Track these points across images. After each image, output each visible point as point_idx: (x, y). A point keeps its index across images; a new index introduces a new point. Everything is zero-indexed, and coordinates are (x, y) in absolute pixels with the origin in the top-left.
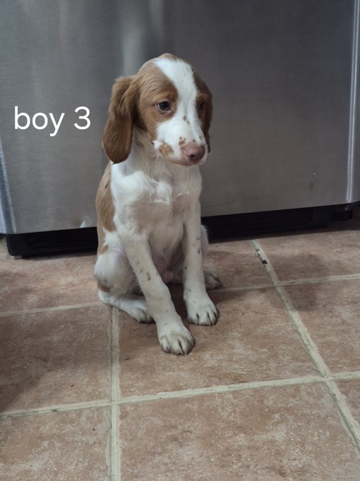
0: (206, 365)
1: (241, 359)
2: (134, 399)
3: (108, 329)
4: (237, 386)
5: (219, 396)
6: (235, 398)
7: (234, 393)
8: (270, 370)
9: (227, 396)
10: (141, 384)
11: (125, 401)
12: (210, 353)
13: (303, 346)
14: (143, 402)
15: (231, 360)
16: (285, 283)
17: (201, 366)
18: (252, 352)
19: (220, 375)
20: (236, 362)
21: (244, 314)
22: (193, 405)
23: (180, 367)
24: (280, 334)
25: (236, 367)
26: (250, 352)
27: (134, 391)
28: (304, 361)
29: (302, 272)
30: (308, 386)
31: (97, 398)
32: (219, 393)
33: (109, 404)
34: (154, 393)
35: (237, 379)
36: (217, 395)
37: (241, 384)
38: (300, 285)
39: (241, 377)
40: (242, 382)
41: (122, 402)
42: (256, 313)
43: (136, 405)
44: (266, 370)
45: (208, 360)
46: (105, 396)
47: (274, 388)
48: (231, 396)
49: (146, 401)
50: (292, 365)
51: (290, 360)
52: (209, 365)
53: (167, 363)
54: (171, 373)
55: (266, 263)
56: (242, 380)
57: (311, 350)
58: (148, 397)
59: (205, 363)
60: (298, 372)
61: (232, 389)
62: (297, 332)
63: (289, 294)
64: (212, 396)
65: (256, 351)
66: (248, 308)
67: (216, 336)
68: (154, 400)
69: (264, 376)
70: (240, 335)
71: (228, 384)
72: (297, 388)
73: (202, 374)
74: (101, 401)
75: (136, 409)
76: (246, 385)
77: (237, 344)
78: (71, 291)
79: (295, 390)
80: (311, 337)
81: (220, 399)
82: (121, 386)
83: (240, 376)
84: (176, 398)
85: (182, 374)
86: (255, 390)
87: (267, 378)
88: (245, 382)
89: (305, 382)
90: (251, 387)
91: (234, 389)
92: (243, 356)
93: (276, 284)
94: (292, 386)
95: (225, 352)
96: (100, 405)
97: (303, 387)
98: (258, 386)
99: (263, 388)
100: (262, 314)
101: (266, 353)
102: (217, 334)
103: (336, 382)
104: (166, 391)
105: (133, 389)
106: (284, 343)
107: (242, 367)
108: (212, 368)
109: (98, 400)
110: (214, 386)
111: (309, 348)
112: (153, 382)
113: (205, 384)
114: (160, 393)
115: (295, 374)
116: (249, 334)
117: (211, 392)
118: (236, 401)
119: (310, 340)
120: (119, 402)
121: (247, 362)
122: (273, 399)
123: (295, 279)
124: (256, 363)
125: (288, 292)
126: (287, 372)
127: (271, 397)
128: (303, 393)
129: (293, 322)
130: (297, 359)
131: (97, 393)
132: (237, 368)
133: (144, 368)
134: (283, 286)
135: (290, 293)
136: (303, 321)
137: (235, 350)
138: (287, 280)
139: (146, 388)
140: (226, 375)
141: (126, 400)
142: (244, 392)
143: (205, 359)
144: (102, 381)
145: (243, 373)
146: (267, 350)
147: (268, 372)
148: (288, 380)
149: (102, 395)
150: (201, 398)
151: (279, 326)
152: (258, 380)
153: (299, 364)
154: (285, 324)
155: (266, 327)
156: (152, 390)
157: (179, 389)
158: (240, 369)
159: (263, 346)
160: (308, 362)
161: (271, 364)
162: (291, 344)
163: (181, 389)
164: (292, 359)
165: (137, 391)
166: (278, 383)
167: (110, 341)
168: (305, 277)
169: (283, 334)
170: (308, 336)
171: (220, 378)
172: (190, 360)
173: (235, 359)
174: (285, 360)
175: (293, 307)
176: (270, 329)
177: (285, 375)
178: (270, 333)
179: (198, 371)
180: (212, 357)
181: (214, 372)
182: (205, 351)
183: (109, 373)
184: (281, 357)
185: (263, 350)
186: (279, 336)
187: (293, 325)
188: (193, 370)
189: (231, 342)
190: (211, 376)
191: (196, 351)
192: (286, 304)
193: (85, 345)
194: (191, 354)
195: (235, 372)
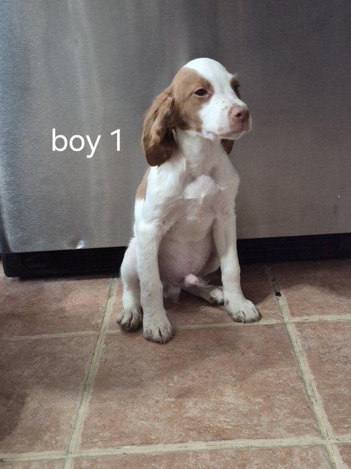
0: (187, 415)
1: (229, 410)
2: (95, 452)
3: (87, 365)
4: (218, 444)
5: (193, 456)
6: (212, 459)
7: (212, 452)
8: (261, 425)
9: (204, 456)
10: (107, 434)
11: (84, 455)
12: (195, 399)
13: (306, 397)
14: (103, 457)
15: (216, 410)
16: (297, 319)
17: (181, 415)
18: (244, 402)
19: (200, 428)
20: (223, 413)
21: (243, 354)
22: (160, 465)
23: (156, 415)
24: (281, 381)
25: (222, 419)
26: (241, 402)
27: (97, 442)
28: (303, 417)
29: (320, 307)
30: (304, 450)
31: (53, 448)
32: (195, 452)
33: (64, 457)
34: (118, 447)
35: (220, 435)
36: (191, 454)
37: (223, 442)
38: (315, 322)
39: (224, 433)
40: (224, 439)
41: (79, 455)
43: (94, 461)
44: (256, 425)
45: (190, 408)
46: (62, 446)
47: (263, 450)
48: (208, 456)
49: (106, 456)
50: (289, 420)
51: (288, 415)
52: (190, 415)
53: (142, 409)
54: (143, 422)
55: (280, 295)
56: (225, 436)
57: (314, 403)
58: (111, 451)
59: (187, 412)
60: (295, 430)
61: (210, 448)
62: (301, 379)
63: (299, 333)
64: (185, 455)
65: (249, 400)
66: (250, 348)
67: (206, 379)
68: (116, 456)
69: (253, 432)
70: (233, 379)
71: (207, 441)
72: (289, 451)
73: (180, 425)
74: (57, 452)
75: (92, 466)
76: (228, 444)
77: (228, 390)
78: (60, 318)
79: (286, 453)
80: (318, 387)
81: (194, 460)
82: (83, 435)
83: (224, 431)
84: (143, 455)
85: (156, 424)
86: (239, 451)
87: (256, 436)
88: (229, 439)
89: (301, 444)
90: (234, 446)
91: (214, 448)
92: (232, 406)
93: (286, 320)
94: (283, 448)
95: (213, 399)
96: (53, 457)
97: (297, 451)
98: (242, 446)
99: (248, 448)
100: (264, 355)
101: (260, 403)
102: (207, 377)
103: (339, 447)
104: (134, 444)
105: (96, 440)
106: (284, 393)
107: (228, 420)
108: (192, 419)
109: (53, 452)
110: (190, 441)
111: (313, 400)
112: (121, 432)
113: (180, 440)
114: (126, 447)
115: (291, 432)
116: (244, 379)
117: (186, 449)
118: (213, 463)
119: (316, 390)
120: (76, 456)
121: (236, 414)
122: (257, 464)
123: (309, 315)
124: (245, 415)
125: (299, 331)
126: (281, 430)
127: (256, 462)
128: (296, 459)
129: (299, 366)
130: (294, 413)
131: (54, 442)
132: (222, 421)
133: (115, 413)
134: (295, 323)
135: (301, 332)
136: (310, 367)
137: (224, 398)
138: (300, 315)
139: (111, 439)
140: (207, 429)
141: (85, 453)
142: (224, 452)
143: (187, 407)
144: (63, 427)
145: (228, 427)
146: (262, 400)
147: (258, 428)
148: (280, 440)
149: (59, 444)
150: (172, 456)
151: (282, 371)
152: (245, 438)
153: (297, 420)
154: (288, 369)
155: (265, 372)
156: (117, 443)
157: (147, 442)
158: (225, 421)
159: (258, 394)
160: (309, 418)
161: (263, 418)
162: (291, 394)
163: (151, 443)
164: (290, 414)
165: (100, 443)
166: (268, 443)
167: (85, 378)
168: (322, 313)
169: (284, 380)
170: (314, 385)
171: (200, 433)
172: (169, 407)
173: (222, 409)
174: (282, 414)
175: (301, 349)
176: (270, 375)
177: (278, 433)
178: (270, 379)
179: (176, 422)
180: (196, 404)
181: (194, 424)
182: (188, 397)
183: (74, 418)
184: (276, 409)
185: (257, 400)
186: (280, 383)
187: (299, 370)
188: (170, 420)
189: (221, 387)
190: (189, 429)
191: (179, 396)
192: (295, 344)
193: (57, 381)
194: (173, 400)
195: (219, 425)
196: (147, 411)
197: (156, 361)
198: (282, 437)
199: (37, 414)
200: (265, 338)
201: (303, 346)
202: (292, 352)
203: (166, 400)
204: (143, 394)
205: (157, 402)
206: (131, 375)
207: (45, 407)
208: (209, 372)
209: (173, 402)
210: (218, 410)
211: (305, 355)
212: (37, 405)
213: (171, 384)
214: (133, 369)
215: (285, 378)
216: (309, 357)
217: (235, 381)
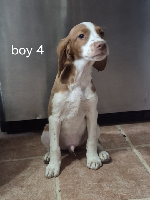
0: (104, 190)
1: (122, 187)
12: (106, 183)
17: (102, 190)
19: (113, 195)
20: (120, 188)
21: (119, 162)
23: (91, 191)
24: (139, 173)
25: (120, 191)
26: (126, 183)
29: (144, 141)
35: (122, 198)
39: (124, 197)
42: (125, 162)
45: (105, 187)
50: (149, 190)
51: (147, 188)
52: (106, 190)
53: (84, 188)
54: (87, 194)
55: (125, 137)
59: (104, 189)
62: (147, 172)
65: (129, 182)
66: (121, 160)
67: (107, 174)
70: (119, 173)
73: (103, 195)
77: (119, 178)
78: (32, 150)
85: (93, 195)
92: (123, 185)
93: (132, 147)
95: (114, 183)
100: (128, 162)
101: (134, 183)
102: (107, 173)
106: (142, 178)
107: (123, 191)
108: (108, 192)
116: (124, 173)
121: (125, 188)
123: (141, 145)
124: (130, 189)
126: (147, 194)
129: (144, 166)
133: (73, 191)
134: (136, 148)
135: (140, 152)
137: (118, 182)
138: (137, 145)
140: (116, 196)
143: (104, 186)
144: (52, 199)
145: (125, 194)
146: (134, 182)
147: (137, 194)
151: (138, 169)
152: (133, 198)
154: (140, 168)
155: (131, 169)
158: (122, 192)
159: (132, 179)
161: (138, 190)
162: (146, 179)
168: (146, 144)
169: (140, 173)
171: (113, 197)
172: (96, 187)
173: (119, 187)
174: (145, 187)
175: (143, 159)
176: (134, 171)
177: (146, 196)
179: (101, 193)
180: (107, 185)
181: (109, 194)
182: (103, 182)
183: (55, 194)
184: (142, 185)
185: (132, 182)
186: (139, 174)
187: (145, 168)
188: (98, 193)
189: (115, 177)
190: (108, 196)
191: (99, 182)
192: (139, 157)
193: (42, 178)
194: (96, 184)
195: (120, 194)
196: (87, 189)
197: (82, 167)
198: (148, 197)
199: (38, 193)
200: (126, 155)
201: (143, 158)
202: (139, 161)
203: (93, 184)
204: (82, 182)
205: (90, 185)
206: (74, 174)
207: (40, 190)
208: (108, 171)
209: (97, 185)
210: (117, 187)
211: (145, 162)
212: (36, 189)
213: (93, 177)
214: (74, 171)
215: (141, 172)
216: (147, 162)
217: (120, 174)
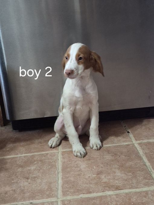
0: (102, 181)
1: (119, 178)
2: (69, 198)
3: (57, 163)
4: (118, 192)
5: (109, 197)
6: (117, 197)
7: (116, 195)
8: (133, 184)
9: (113, 197)
10: (72, 190)
11: (65, 199)
12: (104, 175)
13: (149, 172)
14: (73, 199)
15: (114, 179)
16: (139, 142)
17: (100, 182)
18: (124, 175)
19: (109, 186)
20: (117, 180)
21: (120, 156)
22: (97, 201)
23: (90, 182)
24: (137, 166)
26: (123, 175)
27: (69, 194)
28: (149, 179)
29: (146, 137)
30: (152, 192)
31: (52, 197)
32: (109, 195)
33: (57, 200)
34: (78, 195)
35: (118, 188)
36: (108, 196)
37: (119, 191)
38: (146, 143)
39: (119, 187)
40: (120, 190)
41: (63, 199)
42: (126, 156)
43: (70, 201)
44: (131, 184)
46: (55, 196)
47: (136, 193)
48: (115, 197)
49: (74, 199)
50: (144, 181)
52: (104, 181)
53: (84, 180)
54: (86, 185)
55: (129, 133)
56: (120, 189)
57: (152, 174)
58: (75, 197)
60: (147, 185)
61: (115, 193)
62: (145, 165)
63: (140, 147)
64: (106, 197)
65: (126, 174)
66: (122, 154)
68: (78, 198)
69: (131, 187)
70: (118, 167)
71: (113, 191)
72: (147, 192)
73: (101, 185)
74: (53, 198)
75: (69, 203)
76: (122, 191)
77: (117, 171)
78: (40, 146)
79: (146, 194)
80: (152, 168)
81: (110, 198)
82: (63, 191)
83: (119, 186)
84: (88, 197)
85: (91, 185)
86: (127, 194)
87: (132, 188)
88: (122, 190)
89: (150, 190)
90: (124, 192)
91: (117, 193)
92: (120, 177)
93: (134, 142)
94: (144, 192)
95: (112, 175)
96: (53, 200)
97: (149, 193)
98: (127, 192)
99: (130, 193)
100: (128, 157)
101: (131, 175)
102: (107, 166)
104: (84, 194)
105: (68, 193)
106: (139, 171)
107: (120, 182)
108: (105, 183)
109: (52, 198)
110: (106, 191)
111: (152, 173)
112: (77, 189)
113: (102, 191)
114: (81, 195)
115: (146, 186)
116: (122, 166)
117: (105, 194)
118: (117, 199)
119: (152, 169)
120: (61, 199)
121: (122, 180)
122: (135, 198)
123: (143, 140)
124: (126, 180)
125: (140, 146)
126: (142, 185)
127: (134, 198)
128: (150, 195)
129: (143, 160)
130: (146, 178)
131: (51, 195)
132: (118, 183)
133: (73, 182)
134: (138, 143)
135: (141, 147)
136: (148, 160)
137: (116, 174)
138: (139, 140)
139: (74, 192)
140: (112, 186)
141: (65, 198)
142: (121, 195)
143: (102, 178)
144: (54, 189)
145: (120, 185)
146: (131, 174)
147: (132, 185)
148: (142, 189)
149: (54, 195)
150: (101, 197)
151: (137, 162)
152: (128, 189)
153: (147, 181)
154: (139, 161)
155: (130, 163)
156: (77, 194)
157: (90, 193)
158: (119, 183)
159: (129, 172)
160: (152, 180)
161: (134, 181)
162: (143, 171)
163: (91, 193)
164: (144, 179)
165: (70, 194)
166: (138, 190)
167: (57, 169)
168: (148, 139)
169: (139, 166)
170: (151, 167)
171: (110, 188)
172: (95, 179)
173: (116, 178)
174: (141, 179)
175: (143, 153)
176: (132, 164)
177: (141, 186)
178: (132, 166)
179: (99, 184)
180: (105, 177)
181: (106, 185)
182: (102, 174)
183: (57, 185)
184: (138, 177)
185: (129, 174)
186: (137, 167)
187: (143, 162)
188: (96, 184)
189: (114, 170)
190: (105, 187)
191: (98, 174)
192: (140, 152)
193: (46, 171)
194: (96, 176)
195: (116, 184)
196: (86, 181)
197: (84, 161)
198: (142, 188)
199: (41, 184)
200: (127, 150)
201: (143, 152)
202: (139, 155)
203: (93, 176)
204: (83, 174)
205: (89, 177)
206: (76, 167)
207: (44, 182)
208: (108, 164)
209: (96, 177)
210: (115, 179)
211: (145, 156)
212: (40, 181)
213: (93, 170)
214: (76, 165)
215: (139, 165)
216: (147, 156)
217: (119, 167)
